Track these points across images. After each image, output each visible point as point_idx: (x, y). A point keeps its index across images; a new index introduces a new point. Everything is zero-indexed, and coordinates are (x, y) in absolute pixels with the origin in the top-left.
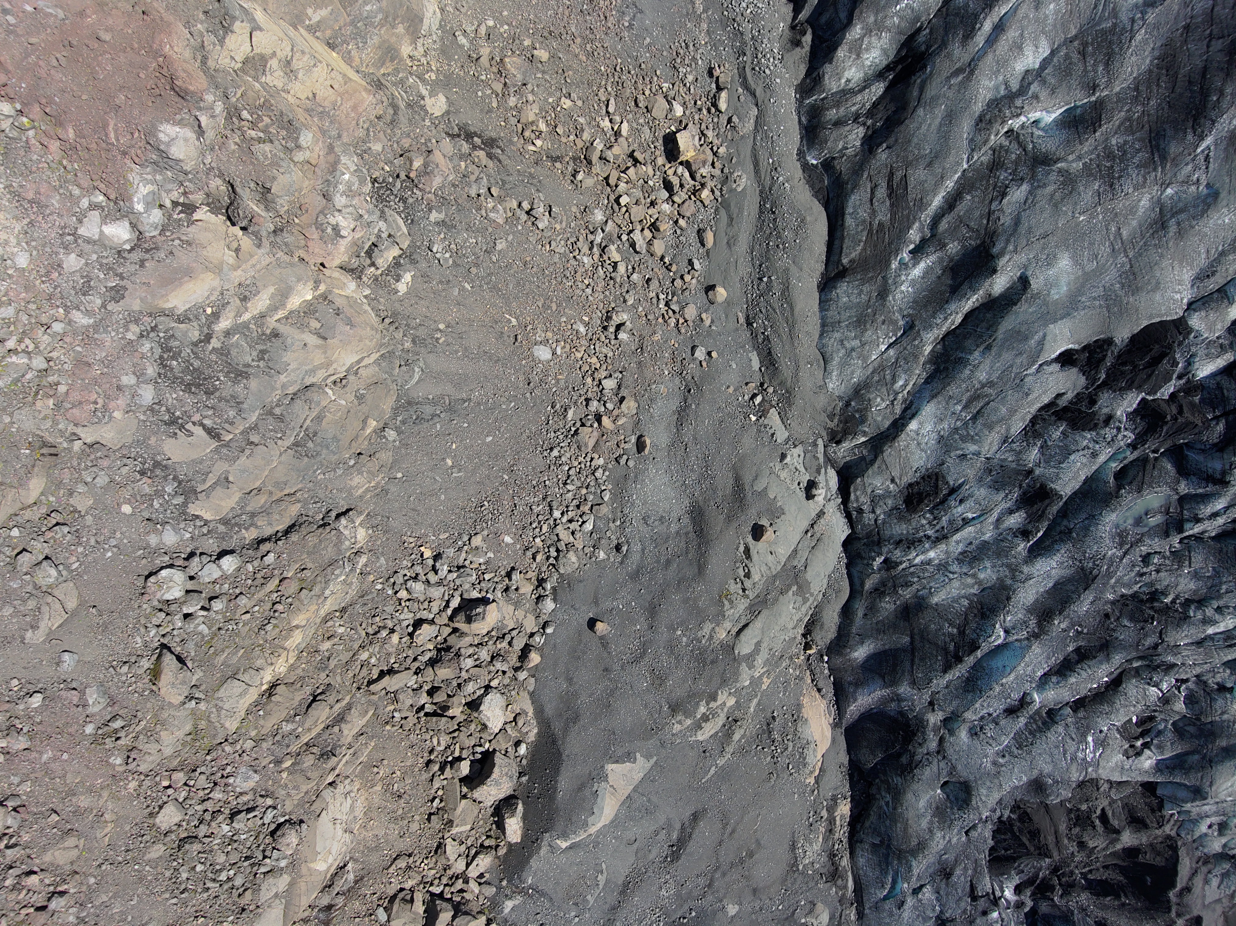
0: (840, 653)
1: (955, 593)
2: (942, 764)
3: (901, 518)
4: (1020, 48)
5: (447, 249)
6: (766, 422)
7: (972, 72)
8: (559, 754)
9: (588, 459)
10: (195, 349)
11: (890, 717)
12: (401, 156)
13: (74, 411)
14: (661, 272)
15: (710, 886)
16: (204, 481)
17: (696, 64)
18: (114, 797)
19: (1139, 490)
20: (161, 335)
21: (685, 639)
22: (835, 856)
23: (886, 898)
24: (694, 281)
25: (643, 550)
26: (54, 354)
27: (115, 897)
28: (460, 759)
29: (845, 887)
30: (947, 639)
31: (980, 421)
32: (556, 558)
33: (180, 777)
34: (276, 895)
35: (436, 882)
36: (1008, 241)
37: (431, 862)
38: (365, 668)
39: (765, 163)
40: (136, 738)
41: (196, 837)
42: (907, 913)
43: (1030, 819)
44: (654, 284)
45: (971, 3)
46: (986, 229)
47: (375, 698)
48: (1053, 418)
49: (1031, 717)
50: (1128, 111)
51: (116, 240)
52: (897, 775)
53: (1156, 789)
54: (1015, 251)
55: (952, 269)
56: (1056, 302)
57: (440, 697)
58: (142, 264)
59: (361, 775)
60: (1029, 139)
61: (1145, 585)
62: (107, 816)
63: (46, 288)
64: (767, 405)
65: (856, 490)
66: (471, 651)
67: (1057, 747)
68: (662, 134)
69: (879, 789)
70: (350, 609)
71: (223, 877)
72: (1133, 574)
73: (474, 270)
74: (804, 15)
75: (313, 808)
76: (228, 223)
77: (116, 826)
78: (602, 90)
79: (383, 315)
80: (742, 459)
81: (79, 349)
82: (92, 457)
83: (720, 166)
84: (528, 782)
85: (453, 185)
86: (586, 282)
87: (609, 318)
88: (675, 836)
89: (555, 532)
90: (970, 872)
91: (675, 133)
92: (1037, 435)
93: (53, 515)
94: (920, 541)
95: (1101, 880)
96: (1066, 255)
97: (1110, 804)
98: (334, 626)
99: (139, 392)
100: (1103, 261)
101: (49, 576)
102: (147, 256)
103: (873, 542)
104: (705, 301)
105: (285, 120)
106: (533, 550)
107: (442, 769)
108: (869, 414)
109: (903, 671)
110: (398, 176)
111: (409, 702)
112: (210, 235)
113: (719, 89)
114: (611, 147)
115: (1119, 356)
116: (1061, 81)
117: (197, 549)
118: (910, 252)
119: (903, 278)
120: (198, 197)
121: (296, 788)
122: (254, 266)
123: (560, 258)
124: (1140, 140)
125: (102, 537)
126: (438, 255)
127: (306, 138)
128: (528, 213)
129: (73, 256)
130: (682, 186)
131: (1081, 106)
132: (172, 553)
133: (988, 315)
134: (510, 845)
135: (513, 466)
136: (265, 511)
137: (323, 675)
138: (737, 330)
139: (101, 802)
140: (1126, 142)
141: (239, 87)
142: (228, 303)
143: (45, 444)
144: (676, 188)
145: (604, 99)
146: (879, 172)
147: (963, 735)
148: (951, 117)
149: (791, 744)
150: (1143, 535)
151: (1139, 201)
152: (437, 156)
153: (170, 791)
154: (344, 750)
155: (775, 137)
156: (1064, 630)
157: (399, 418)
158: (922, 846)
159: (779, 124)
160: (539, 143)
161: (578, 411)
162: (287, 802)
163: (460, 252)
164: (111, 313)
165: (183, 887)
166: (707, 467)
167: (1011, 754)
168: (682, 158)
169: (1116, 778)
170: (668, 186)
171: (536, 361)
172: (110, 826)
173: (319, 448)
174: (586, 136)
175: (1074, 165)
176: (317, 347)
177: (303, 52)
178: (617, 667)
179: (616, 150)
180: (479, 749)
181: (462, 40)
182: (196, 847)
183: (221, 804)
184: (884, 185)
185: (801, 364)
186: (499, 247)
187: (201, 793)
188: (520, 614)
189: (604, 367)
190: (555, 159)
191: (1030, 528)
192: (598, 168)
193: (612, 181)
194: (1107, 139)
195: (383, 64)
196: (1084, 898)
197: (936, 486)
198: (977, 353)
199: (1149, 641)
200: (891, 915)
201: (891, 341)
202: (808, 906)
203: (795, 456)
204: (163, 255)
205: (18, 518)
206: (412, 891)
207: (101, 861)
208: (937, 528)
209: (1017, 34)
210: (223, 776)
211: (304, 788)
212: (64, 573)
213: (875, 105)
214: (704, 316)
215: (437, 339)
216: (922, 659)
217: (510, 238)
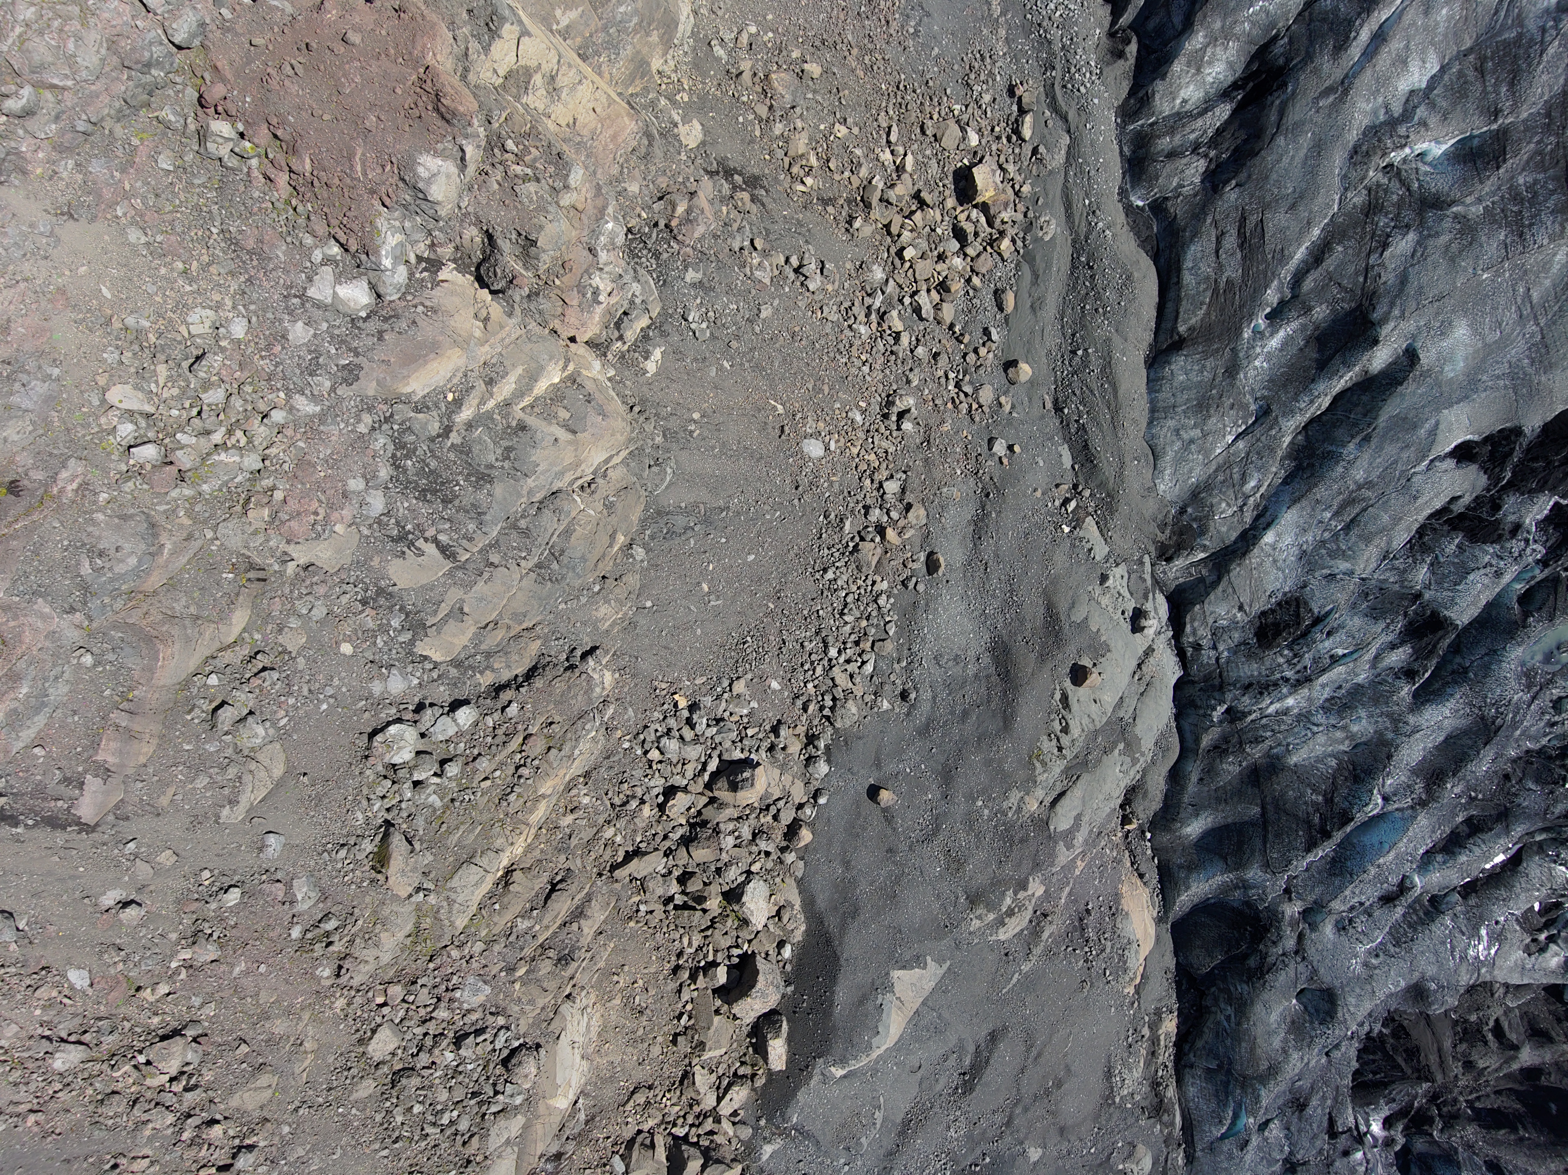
0: (1167, 829)
1: (1319, 750)
2: (1301, 967)
3: (1250, 656)
4: (1405, 63)
5: (704, 317)
6: (1081, 534)
7: (1346, 92)
8: (836, 958)
9: (869, 582)
10: (432, 446)
11: (1233, 909)
12: (660, 199)
13: (292, 523)
14: (950, 344)
15: (1008, 1124)
16: (436, 612)
17: (994, 80)
18: (316, 1019)
19: (1551, 618)
20: (396, 427)
21: (986, 812)
22: (1159, 1084)
23: (1223, 1137)
24: (991, 355)
25: (934, 698)
26: (273, 451)
27: (312, 1150)
28: (714, 964)
29: (1173, 1124)
30: (1310, 810)
31: (1355, 532)
32: (832, 709)
33: (397, 991)
34: (508, 1142)
35: (680, 1121)
36: (1392, 305)
37: (674, 1096)
38: (609, 849)
39: (1080, 205)
40: (352, 942)
41: (413, 1069)
42: (1250, 1155)
43: (1408, 1035)
44: (943, 360)
45: (1341, 6)
46: (1363, 289)
47: (617, 886)
48: (1446, 528)
49: (1410, 906)
50: (1538, 142)
51: (352, 304)
52: (1241, 981)
53: (1562, 994)
54: (1402, 316)
55: (1318, 339)
56: (1451, 381)
57: (694, 886)
58: (380, 335)
59: (598, 986)
60: (1413, 176)
61: (1556, 737)
62: (308, 1045)
63: (266, 365)
64: (1082, 513)
65: (1193, 620)
66: (731, 826)
67: (1444, 943)
68: (952, 168)
69: (1216, 1000)
70: (594, 773)
71: (445, 1120)
72: (1542, 724)
73: (734, 344)
74: (1126, 19)
75: (551, 1028)
76: (476, 285)
77: (317, 1058)
78: (883, 114)
79: (631, 402)
80: (1055, 581)
81: (301, 444)
82: (308, 582)
83: (1024, 209)
84: (794, 992)
85: (716, 237)
86: (863, 358)
87: (890, 404)
88: (967, 1062)
89: (831, 675)
90: (1329, 1102)
91: (969, 168)
92: (1426, 549)
93: (259, 657)
94: (1276, 685)
95: (1492, 1109)
96: (1464, 322)
97: (1505, 1013)
98: (578, 795)
99: (368, 499)
100: (1508, 330)
101: (256, 736)
102: (386, 326)
103: (1213, 686)
104: (1004, 381)
105: (554, 152)
106: (804, 698)
107: (693, 978)
108: (1211, 523)
109: (1253, 852)
110: (656, 225)
111: (660, 891)
112: (457, 300)
113: (1022, 112)
114: (892, 186)
115: (1529, 450)
116: (1454, 104)
117: (425, 698)
118: (1267, 317)
119: (1258, 350)
120: (446, 251)
121: (531, 1002)
122: (503, 339)
123: (833, 328)
124: (1554, 178)
125: (317, 685)
126: (693, 326)
127: (577, 176)
128: (797, 271)
129: (300, 324)
130: (976, 234)
131: (1478, 136)
132: (400, 704)
133: (1364, 398)
134: (770, 1073)
135: (779, 591)
136: (501, 650)
137: (562, 858)
138: (1043, 417)
139: (300, 1027)
140: (1536, 182)
141: (503, 109)
142: (473, 387)
143: (252, 567)
144: (971, 238)
145: (884, 125)
146: (1227, 216)
147: (1328, 929)
148: (1319, 148)
149: (1109, 944)
150: (1554, 674)
151: (1555, 255)
152: (702, 200)
153: (386, 1010)
154: (582, 954)
155: (1092, 173)
156: (1459, 796)
157: (648, 532)
158: (1273, 1070)
159: (1097, 154)
160: (809, 181)
161: (856, 522)
162: (521, 1022)
163: (718, 322)
164: (340, 399)
165: (397, 1134)
166: (1011, 591)
167: (1386, 952)
168: (979, 199)
170: (959, 234)
171: (805, 459)
172: (310, 1057)
173: (564, 571)
174: (864, 172)
175: (1473, 209)
176: (570, 443)
177: (570, 66)
178: (903, 847)
179: (900, 190)
180: (736, 952)
181: (719, 51)
182: (415, 1081)
183: (444, 1025)
184: (1234, 232)
185: (1127, 460)
186: (763, 315)
187: (422, 1012)
188: (787, 779)
189: (884, 465)
190: (826, 202)
191: (1416, 666)
192: (877, 211)
193: (895, 230)
194: (1512, 178)
195: (633, 81)
196: (1471, 1132)
197: (1298, 615)
198: (1351, 446)
199: (1560, 808)
200: (1231, 1157)
201: (1240, 430)
202: (1127, 1148)
203: (1118, 577)
204: (404, 325)
205: (217, 661)
206: (651, 1133)
207: (298, 1104)
208: (1298, 668)
209: (1402, 45)
210: (447, 990)
211: (540, 1003)
212: (271, 731)
213: (1219, 132)
214: (1003, 399)
215: (691, 432)
216: (1277, 836)
217: (776, 302)
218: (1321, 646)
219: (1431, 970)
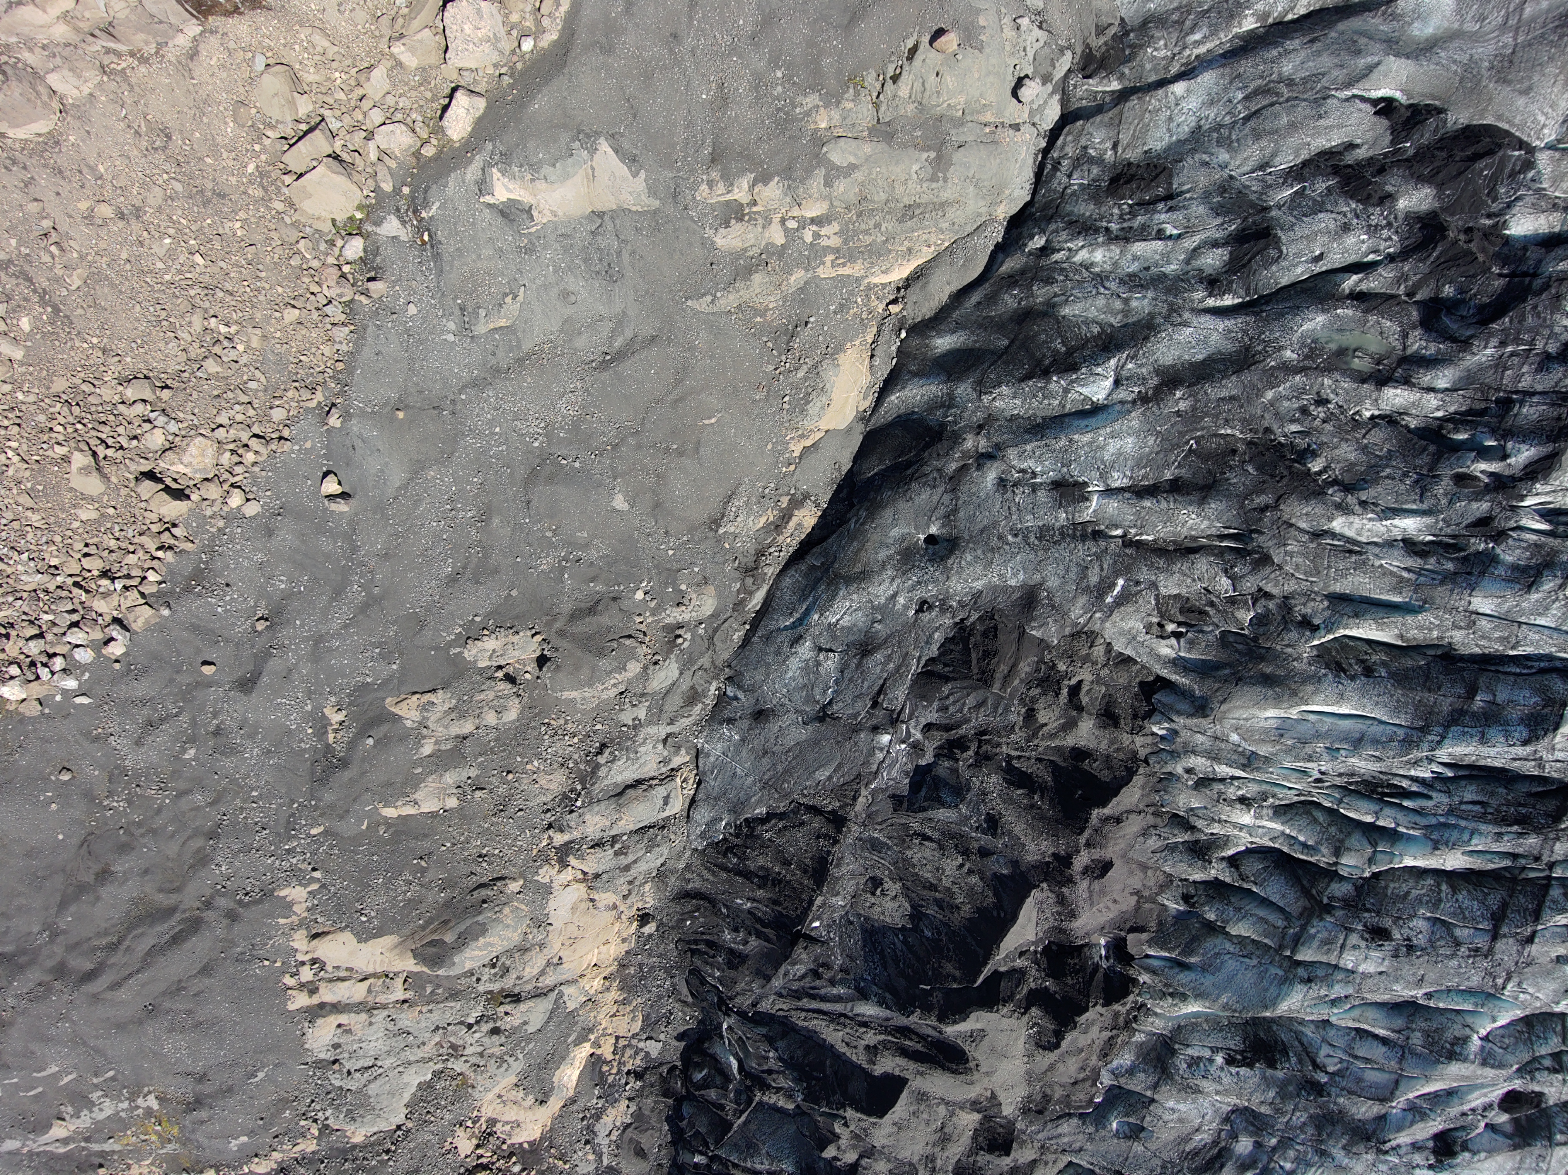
0: (922, 336)
1: (1093, 313)
2: (946, 498)
3: (1094, 197)
8: (563, 68)
11: (925, 428)
19: (1366, 311)
21: (779, 88)
22: (763, 556)
23: (786, 628)
29: (751, 593)
30: (1048, 354)
31: (1252, 123)
43: (996, 636)
48: (1329, 170)
52: (890, 488)
56: (1412, 37)
72: (1296, 406)
84: (508, 86)
88: (616, 346)
90: (892, 665)
92: (1300, 178)
94: (1097, 231)
95: (1024, 771)
100: (1488, 28)
103: (1045, 216)
108: (1141, 55)
115: (1441, 140)
147: (991, 475)
158: (863, 577)
167: (1025, 539)
169: (1119, 646)
191: (1222, 278)
196: (993, 780)
197: (1157, 176)
198: (1297, 41)
199: (1261, 500)
200: (778, 651)
208: (1125, 225)
216: (1005, 364)
218: (1156, 216)
219: (1053, 583)
